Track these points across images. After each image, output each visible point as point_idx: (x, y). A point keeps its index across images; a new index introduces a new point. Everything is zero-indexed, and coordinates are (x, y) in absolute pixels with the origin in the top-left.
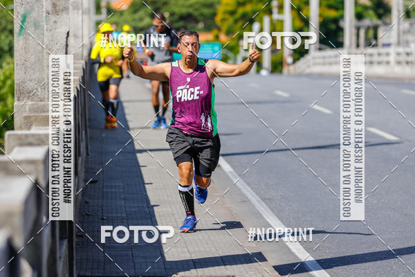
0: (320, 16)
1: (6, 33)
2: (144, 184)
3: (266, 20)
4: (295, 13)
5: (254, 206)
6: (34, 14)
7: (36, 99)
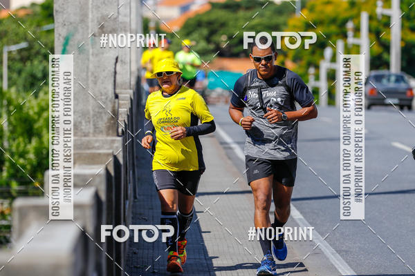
0: (402, 40)
1: (40, 57)
2: (201, 232)
3: (340, 44)
4: (373, 37)
5: (328, 259)
6: (78, 37)
7: (79, 134)
